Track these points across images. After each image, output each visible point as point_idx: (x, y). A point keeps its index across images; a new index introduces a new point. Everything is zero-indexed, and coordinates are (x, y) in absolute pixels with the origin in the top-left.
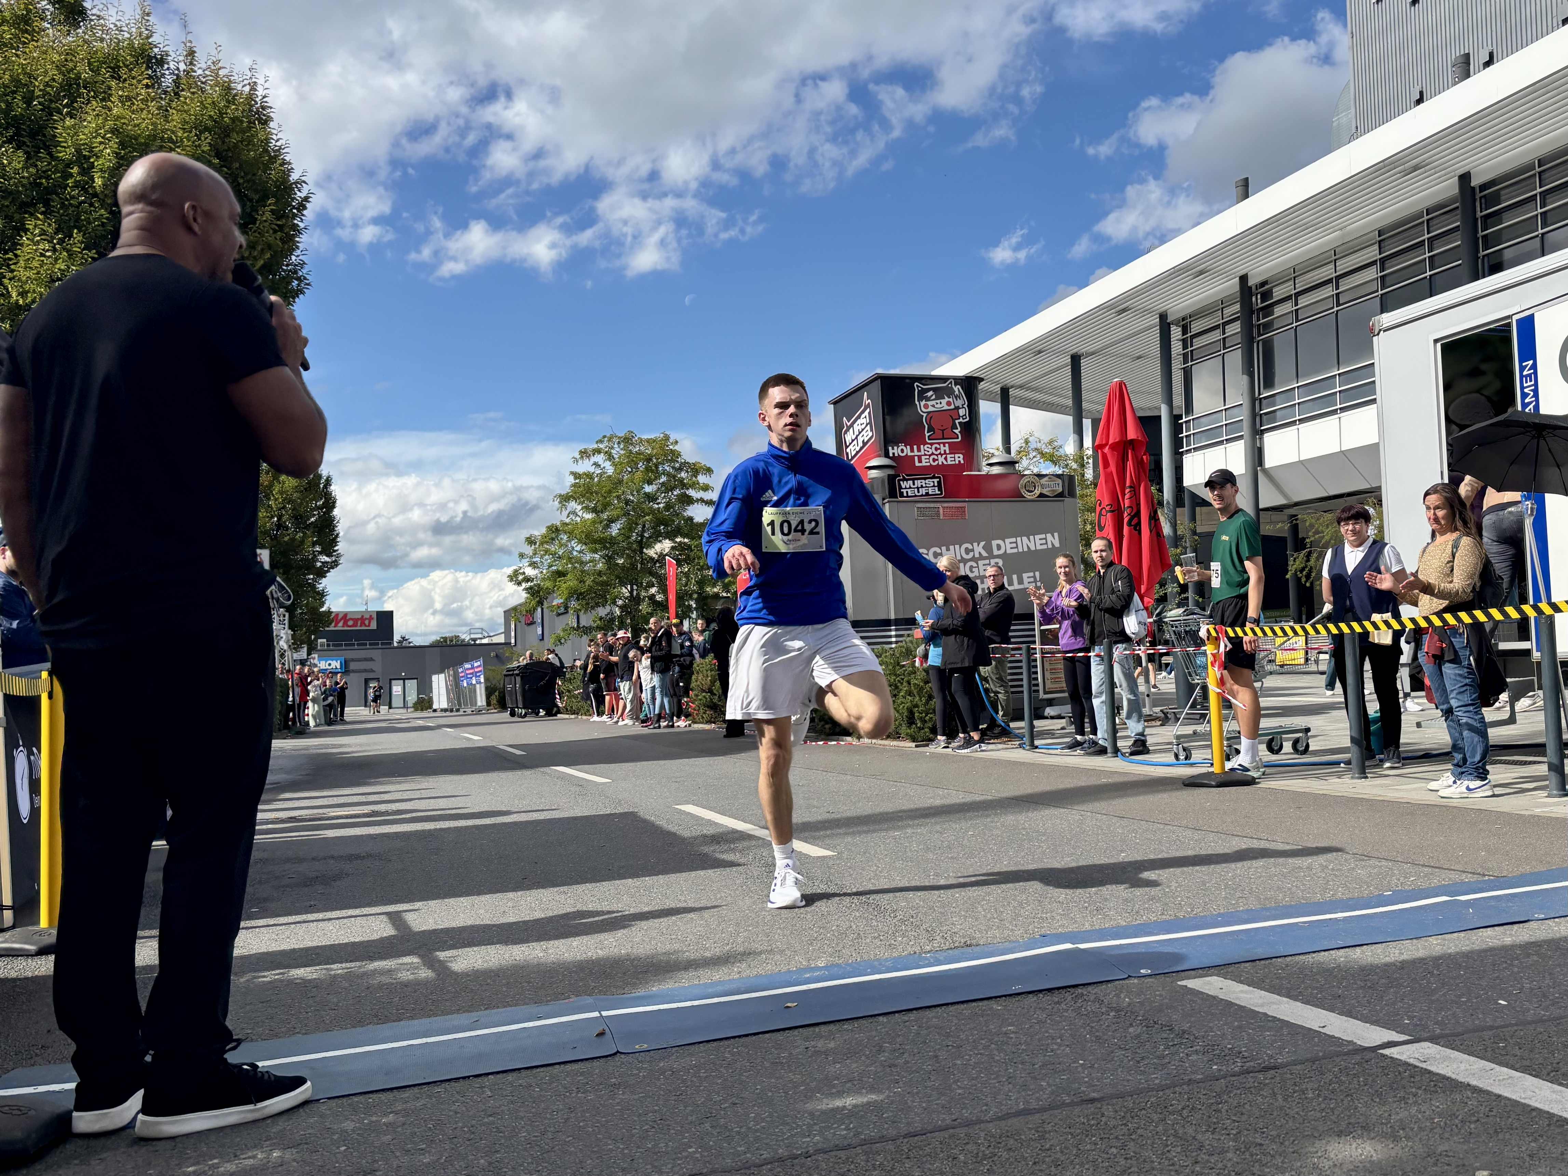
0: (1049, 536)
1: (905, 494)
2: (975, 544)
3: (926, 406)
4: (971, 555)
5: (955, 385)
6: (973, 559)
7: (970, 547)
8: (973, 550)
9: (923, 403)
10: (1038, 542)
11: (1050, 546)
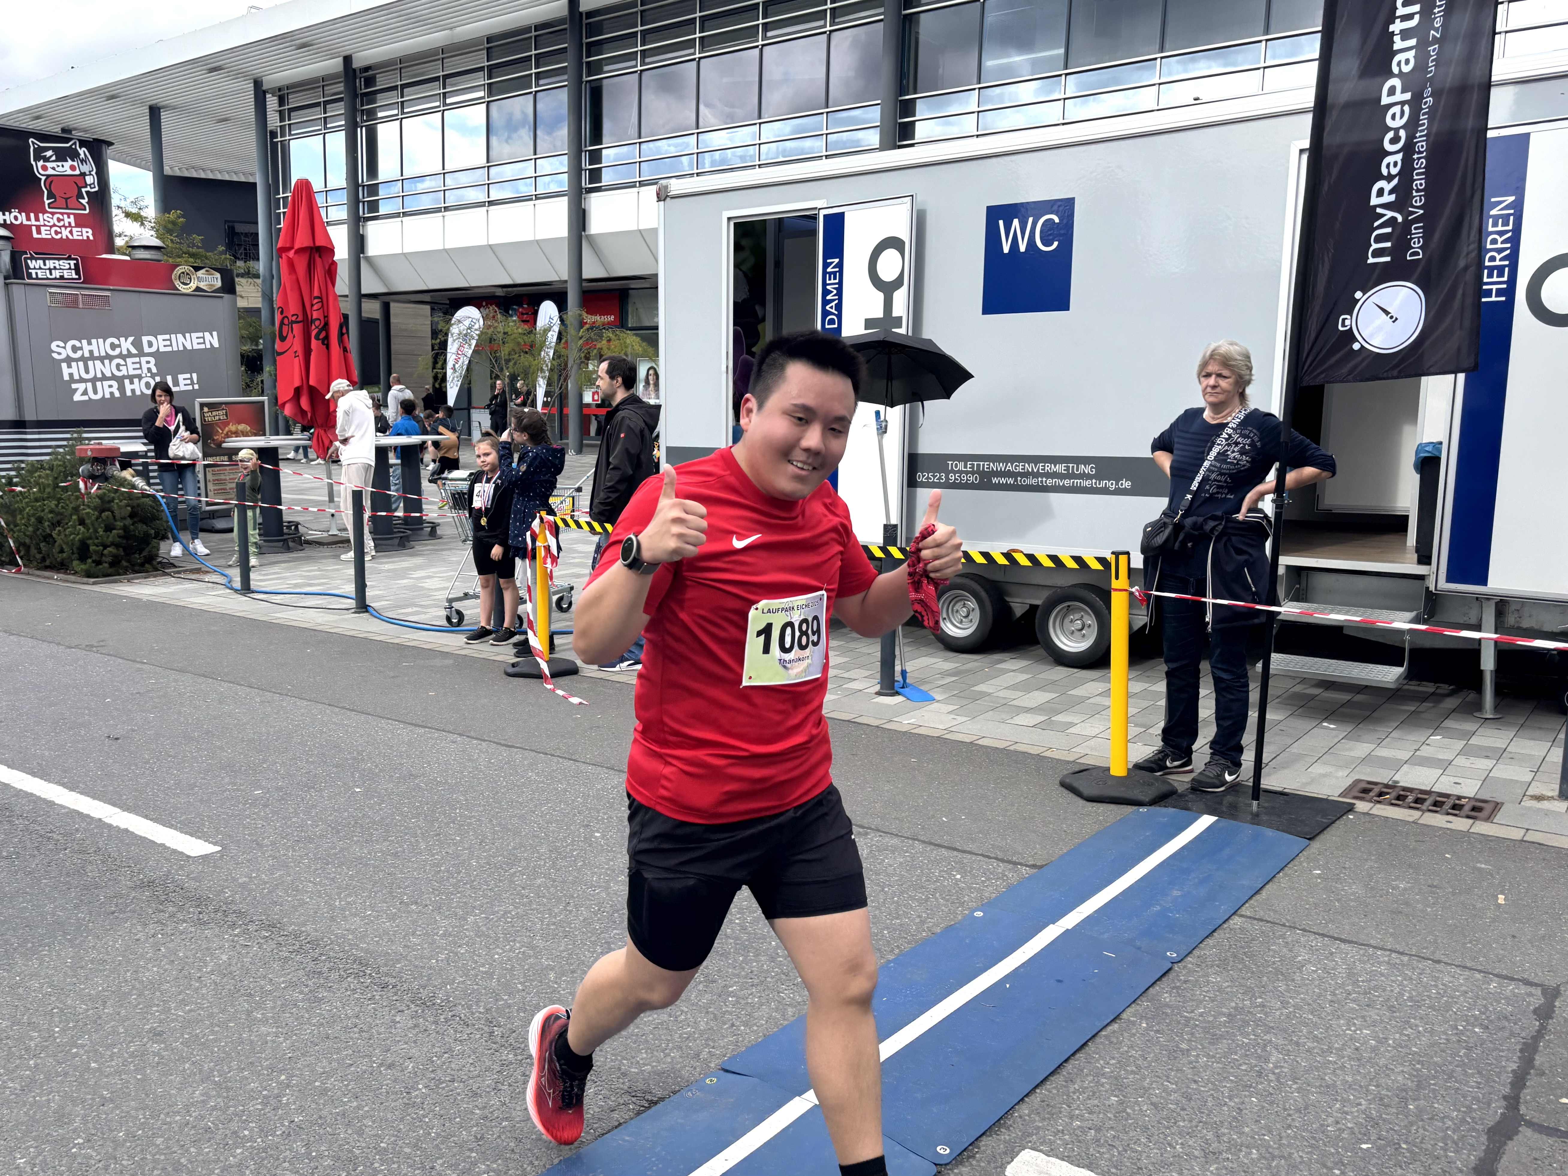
0: (207, 334)
1: (34, 276)
2: (122, 339)
3: (45, 168)
4: (118, 351)
5: (80, 148)
6: (120, 356)
7: (116, 342)
8: (119, 346)
9: (41, 163)
10: (195, 341)
11: (208, 346)
